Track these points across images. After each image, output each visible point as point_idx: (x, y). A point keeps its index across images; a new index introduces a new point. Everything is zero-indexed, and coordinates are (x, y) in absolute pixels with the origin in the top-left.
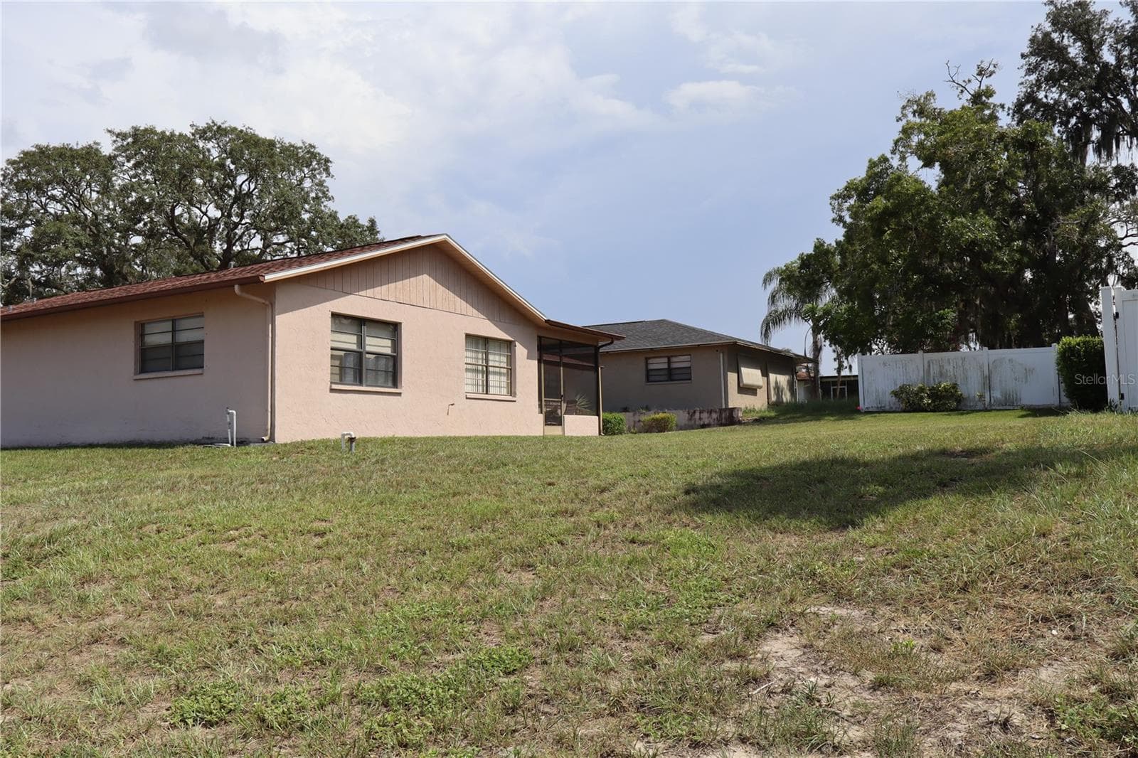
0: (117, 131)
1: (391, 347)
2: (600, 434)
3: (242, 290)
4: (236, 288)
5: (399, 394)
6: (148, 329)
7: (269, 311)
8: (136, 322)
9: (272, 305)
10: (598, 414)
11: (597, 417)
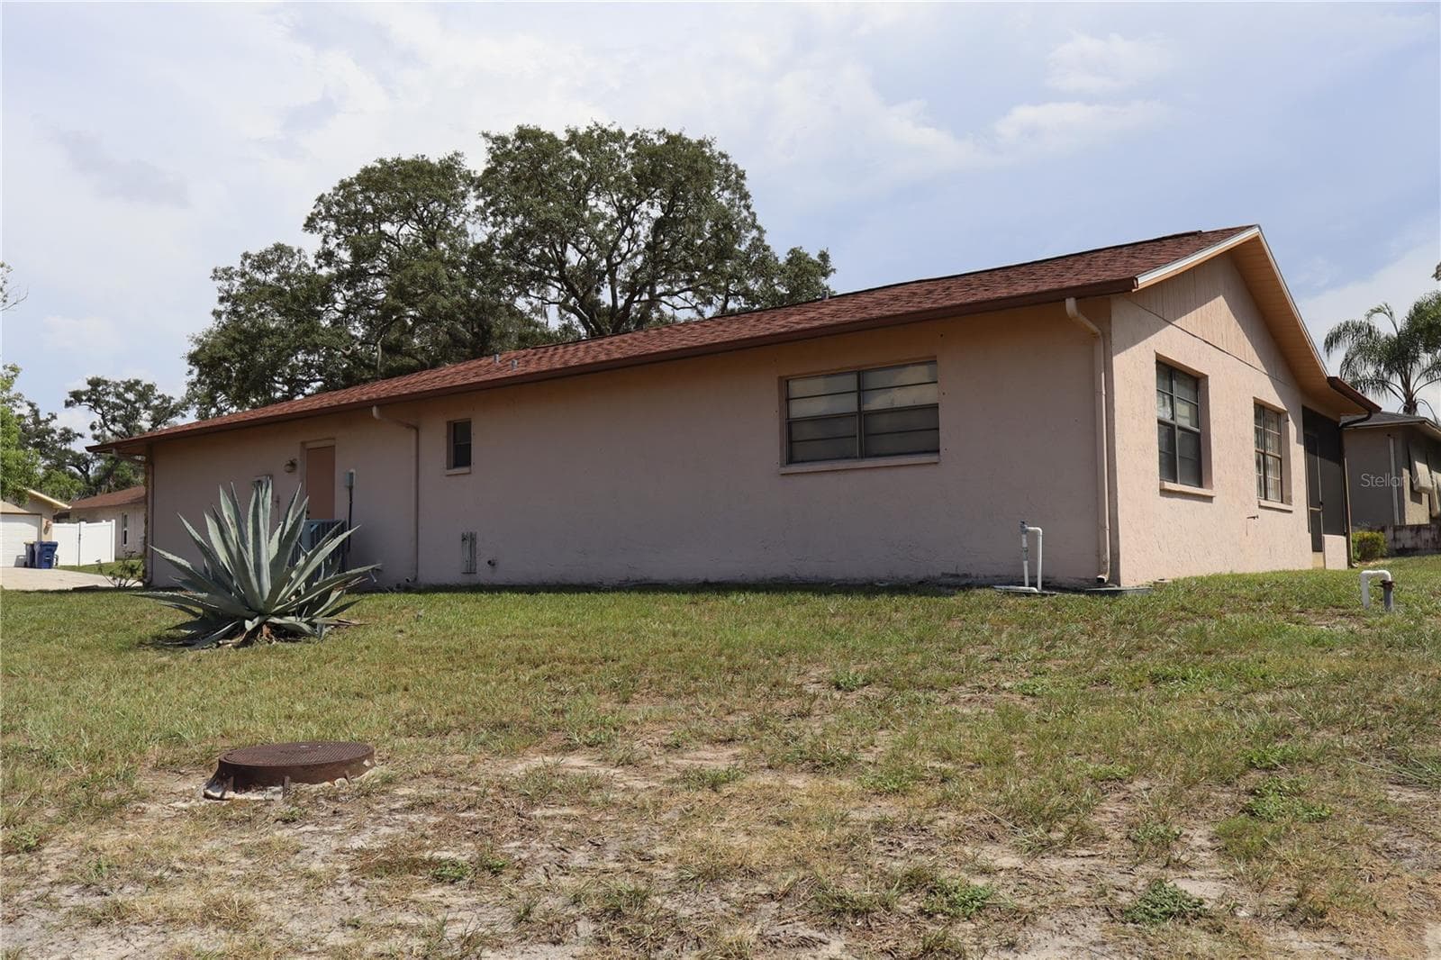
0: (494, 134)
1: (1191, 418)
2: (1350, 564)
3: (1079, 307)
4: (1070, 304)
5: (1209, 499)
6: (797, 388)
7: (1099, 348)
8: (780, 378)
9: (1106, 336)
10: (1346, 534)
11: (1344, 538)
